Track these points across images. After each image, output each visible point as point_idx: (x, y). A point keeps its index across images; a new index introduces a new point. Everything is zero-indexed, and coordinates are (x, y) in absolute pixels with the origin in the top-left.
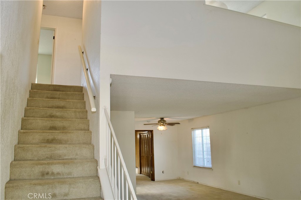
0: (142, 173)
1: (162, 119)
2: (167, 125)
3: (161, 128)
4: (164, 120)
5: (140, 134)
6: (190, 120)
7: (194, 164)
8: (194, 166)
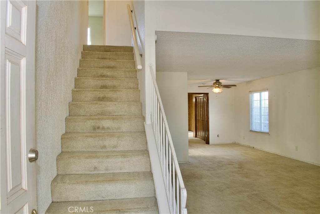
0: (197, 136)
1: (218, 81)
2: (223, 87)
3: (217, 90)
4: (220, 82)
5: (196, 98)
6: (249, 82)
7: (250, 129)
8: (250, 131)
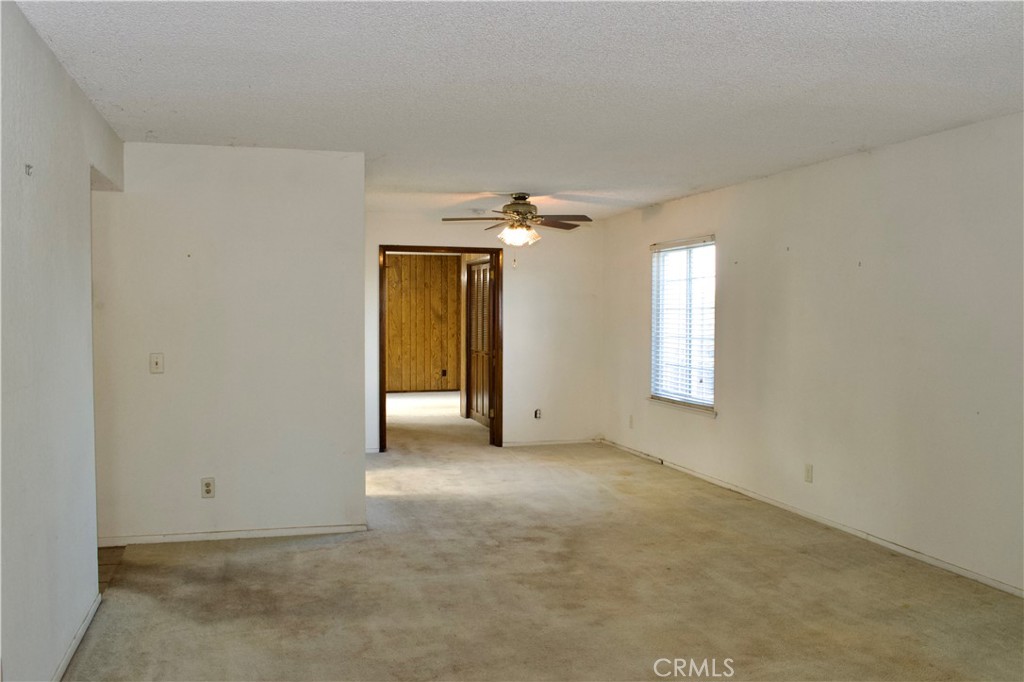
1: (521, 198)
3: (514, 237)
4: (529, 204)
5: (469, 267)
7: (653, 390)
8: (653, 397)
